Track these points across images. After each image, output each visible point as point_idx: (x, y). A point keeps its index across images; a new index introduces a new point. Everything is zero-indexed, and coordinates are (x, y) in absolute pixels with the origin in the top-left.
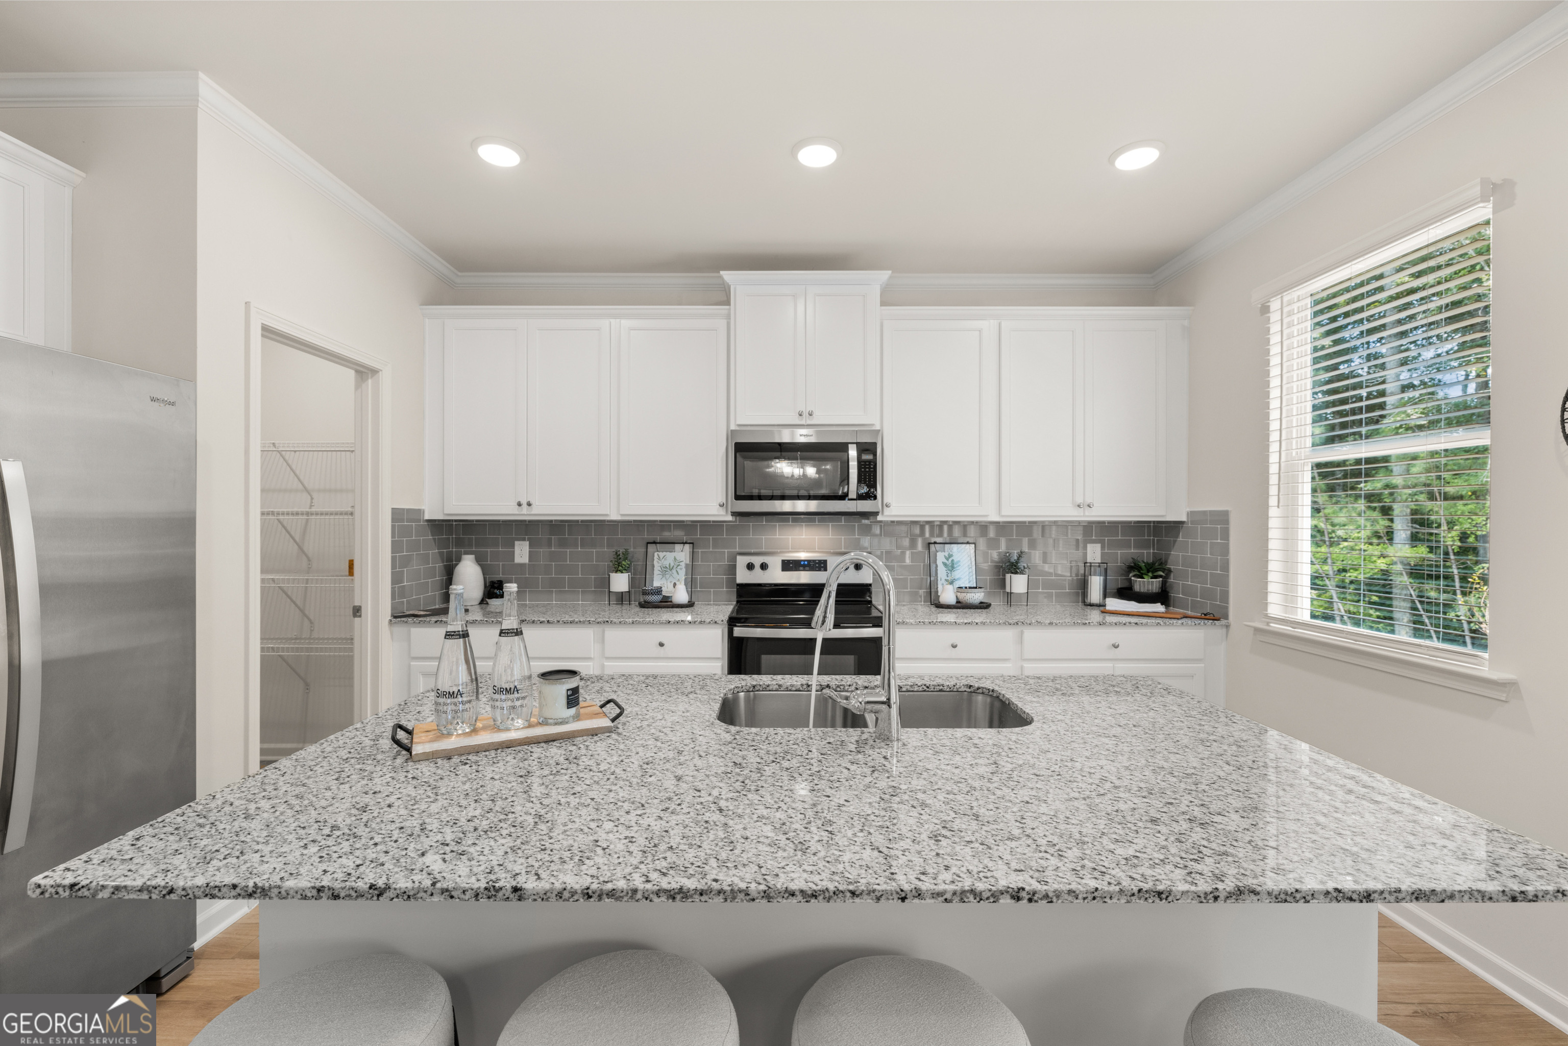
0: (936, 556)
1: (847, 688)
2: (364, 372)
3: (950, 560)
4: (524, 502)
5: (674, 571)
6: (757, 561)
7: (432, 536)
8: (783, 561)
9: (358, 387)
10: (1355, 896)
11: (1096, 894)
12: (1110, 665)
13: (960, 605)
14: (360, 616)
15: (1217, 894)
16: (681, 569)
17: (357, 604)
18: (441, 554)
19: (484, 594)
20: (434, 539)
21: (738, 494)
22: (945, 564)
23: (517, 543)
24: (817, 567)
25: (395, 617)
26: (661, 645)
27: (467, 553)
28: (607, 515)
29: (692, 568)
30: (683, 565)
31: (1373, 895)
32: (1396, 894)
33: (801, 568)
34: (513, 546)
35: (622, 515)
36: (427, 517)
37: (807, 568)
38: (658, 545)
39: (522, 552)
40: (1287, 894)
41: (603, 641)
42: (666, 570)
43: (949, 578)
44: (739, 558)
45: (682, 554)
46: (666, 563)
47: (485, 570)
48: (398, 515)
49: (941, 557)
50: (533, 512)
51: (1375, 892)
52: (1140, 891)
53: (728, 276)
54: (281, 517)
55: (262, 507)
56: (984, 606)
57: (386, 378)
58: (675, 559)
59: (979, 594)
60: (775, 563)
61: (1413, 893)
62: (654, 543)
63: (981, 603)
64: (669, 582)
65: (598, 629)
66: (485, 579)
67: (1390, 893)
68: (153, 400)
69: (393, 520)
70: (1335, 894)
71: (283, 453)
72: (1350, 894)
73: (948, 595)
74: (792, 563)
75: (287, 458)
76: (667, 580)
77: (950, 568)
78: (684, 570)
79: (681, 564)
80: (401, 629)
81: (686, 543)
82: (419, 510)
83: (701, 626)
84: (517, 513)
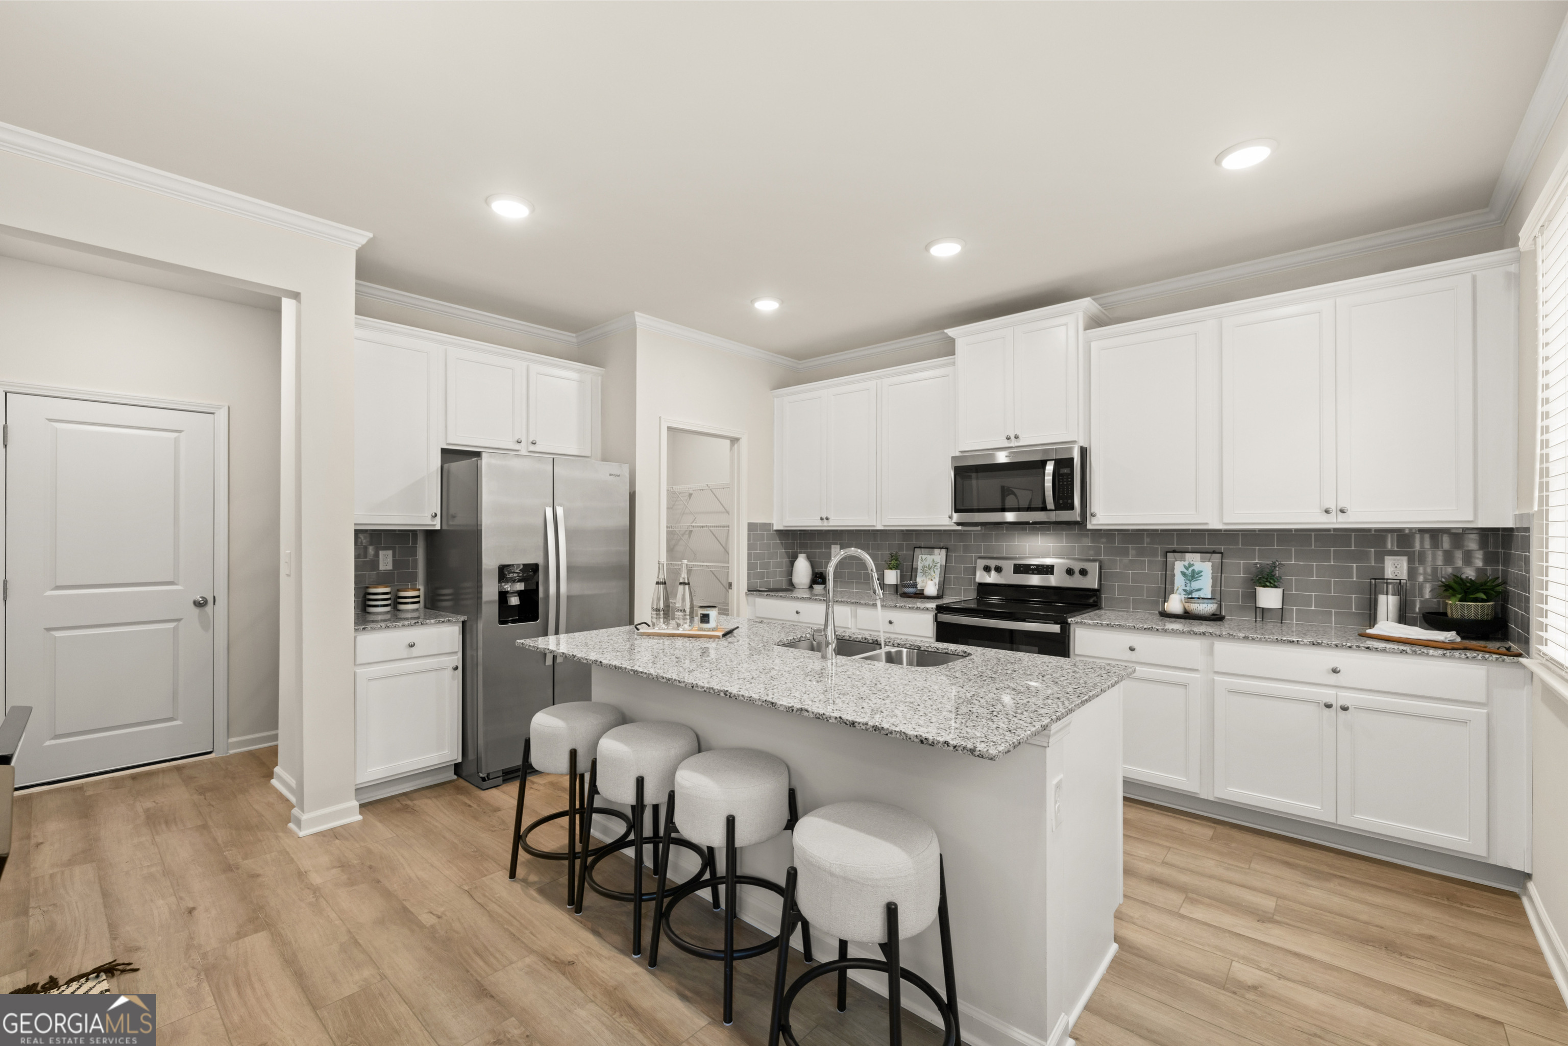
0: (1174, 565)
1: (887, 643)
2: (734, 441)
3: (1190, 569)
4: (824, 517)
5: (932, 570)
6: (993, 563)
7: (780, 540)
8: (1015, 565)
9: (731, 449)
10: (848, 723)
11: (751, 699)
12: (1332, 692)
13: (1187, 616)
14: (731, 589)
15: (793, 708)
16: (937, 569)
17: (730, 581)
18: (787, 553)
19: (811, 582)
20: (782, 543)
21: (957, 508)
22: (1183, 574)
23: (833, 546)
24: (1045, 572)
25: (749, 591)
26: (891, 622)
27: (801, 553)
28: (874, 526)
29: (946, 570)
30: (939, 565)
31: (856, 724)
32: (866, 726)
33: (1030, 572)
34: (830, 548)
35: (885, 526)
36: (775, 528)
37: (1036, 572)
38: (923, 549)
39: (837, 554)
40: (819, 715)
41: (856, 617)
42: (927, 570)
43: (1188, 588)
44: (979, 561)
45: (939, 557)
46: (927, 564)
47: (813, 566)
48: (752, 527)
49: (1179, 567)
50: (830, 524)
51: (856, 722)
52: (766, 700)
53: (951, 332)
54: (711, 529)
55: (667, 523)
56: (1216, 618)
57: (744, 443)
58: (933, 561)
59: (1212, 605)
60: (1008, 566)
61: (873, 727)
62: (920, 547)
63: (1214, 615)
64: (927, 578)
65: (853, 607)
66: (813, 571)
67: (863, 724)
68: (610, 475)
69: (749, 530)
70: (839, 719)
71: (713, 490)
72: (845, 721)
73: (1175, 604)
74: (1022, 567)
75: (714, 492)
76: (926, 577)
77: (1190, 578)
78: (939, 569)
79: (937, 564)
80: (751, 598)
81: (942, 548)
82: (770, 524)
83: (916, 611)
84: (821, 525)
